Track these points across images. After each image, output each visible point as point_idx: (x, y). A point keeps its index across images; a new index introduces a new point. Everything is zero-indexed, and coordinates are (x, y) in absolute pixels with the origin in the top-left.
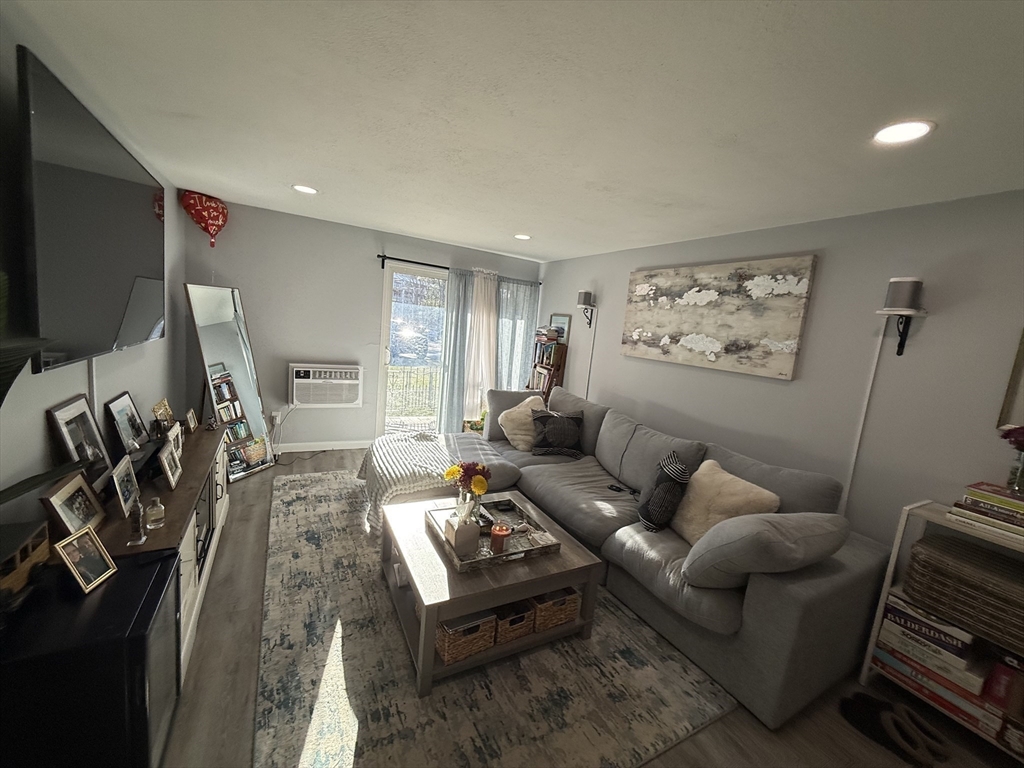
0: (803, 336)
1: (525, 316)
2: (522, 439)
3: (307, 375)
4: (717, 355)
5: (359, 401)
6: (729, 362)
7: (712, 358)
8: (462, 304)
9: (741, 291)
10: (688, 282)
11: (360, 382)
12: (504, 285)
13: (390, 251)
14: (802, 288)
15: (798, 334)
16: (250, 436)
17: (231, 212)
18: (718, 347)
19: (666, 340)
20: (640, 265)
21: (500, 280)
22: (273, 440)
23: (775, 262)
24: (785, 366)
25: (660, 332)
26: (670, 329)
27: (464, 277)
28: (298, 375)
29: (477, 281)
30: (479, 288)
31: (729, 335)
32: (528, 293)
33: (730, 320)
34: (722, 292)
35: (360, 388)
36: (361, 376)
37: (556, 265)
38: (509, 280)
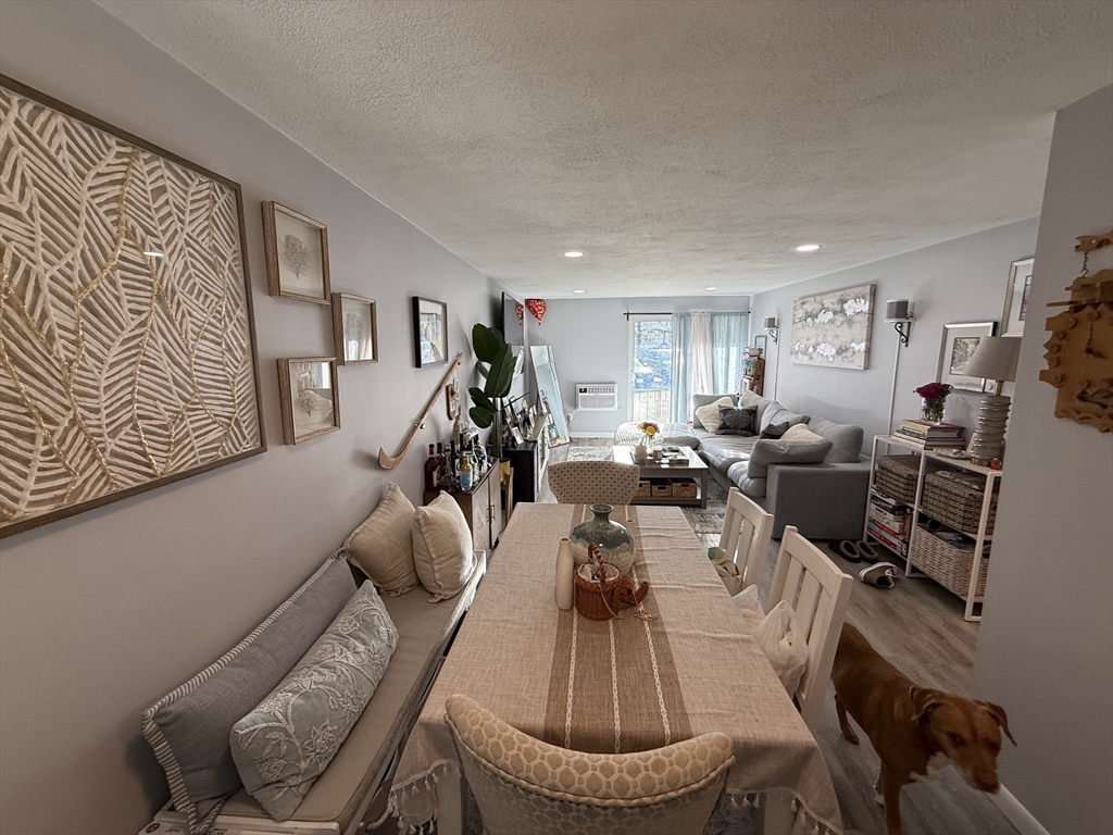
0: (869, 339)
1: (737, 340)
2: (712, 425)
3: (585, 391)
4: (833, 356)
5: (616, 405)
6: (839, 362)
7: (831, 359)
8: (684, 340)
9: (842, 311)
10: (819, 306)
11: (616, 394)
12: (717, 319)
13: (632, 310)
14: (866, 308)
15: (865, 337)
16: (558, 437)
17: (547, 305)
18: (834, 351)
19: (811, 350)
20: (801, 295)
21: (713, 315)
22: (569, 430)
23: (857, 290)
24: (860, 361)
25: (808, 343)
26: (812, 342)
27: (684, 317)
28: (581, 391)
29: (694, 319)
30: (696, 326)
31: (838, 343)
32: (738, 322)
33: (838, 331)
34: (835, 313)
35: (616, 398)
36: (616, 390)
37: (758, 296)
38: (720, 314)
